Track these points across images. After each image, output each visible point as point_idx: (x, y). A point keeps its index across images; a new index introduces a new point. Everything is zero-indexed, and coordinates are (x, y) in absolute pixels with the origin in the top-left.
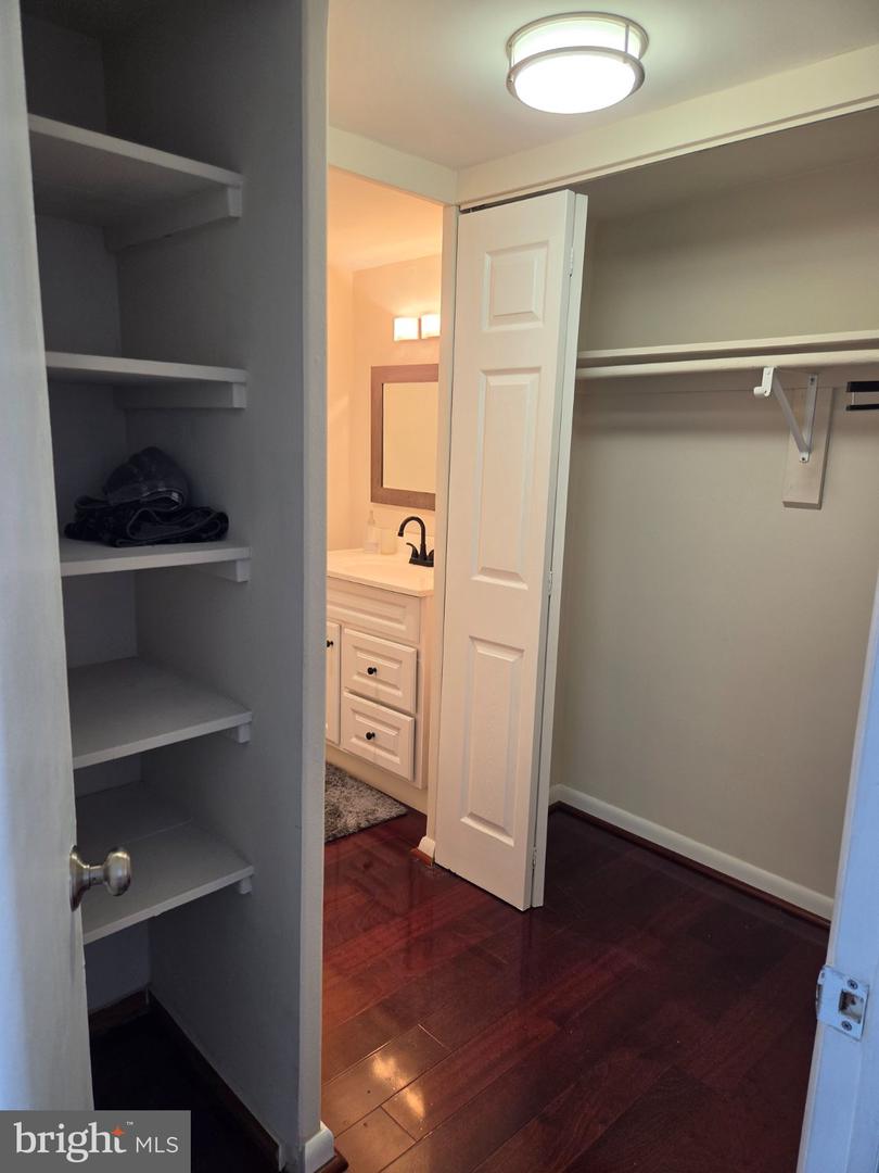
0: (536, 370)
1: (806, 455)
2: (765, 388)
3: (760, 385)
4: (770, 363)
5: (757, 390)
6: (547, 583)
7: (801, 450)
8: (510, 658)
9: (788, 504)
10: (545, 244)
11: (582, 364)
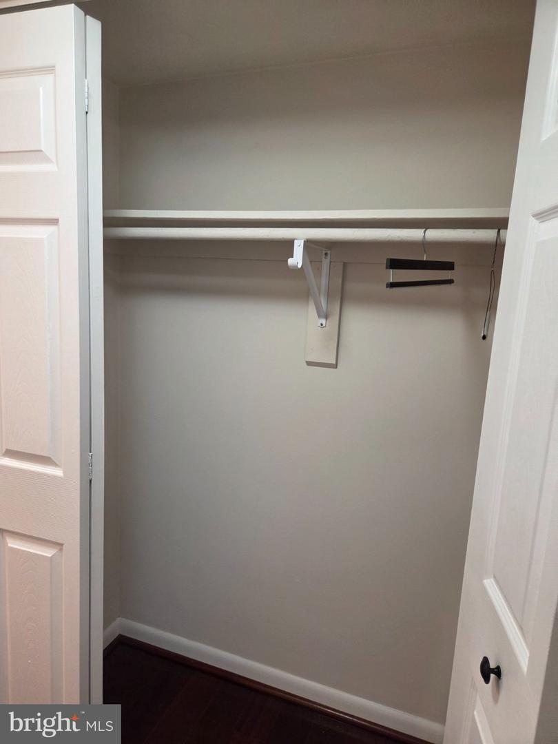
0: (54, 222)
1: (323, 321)
2: (297, 259)
3: (292, 257)
4: (300, 236)
5: (291, 261)
6: (86, 466)
7: (320, 316)
8: (48, 552)
9: (309, 363)
10: (50, 69)
11: (108, 222)
